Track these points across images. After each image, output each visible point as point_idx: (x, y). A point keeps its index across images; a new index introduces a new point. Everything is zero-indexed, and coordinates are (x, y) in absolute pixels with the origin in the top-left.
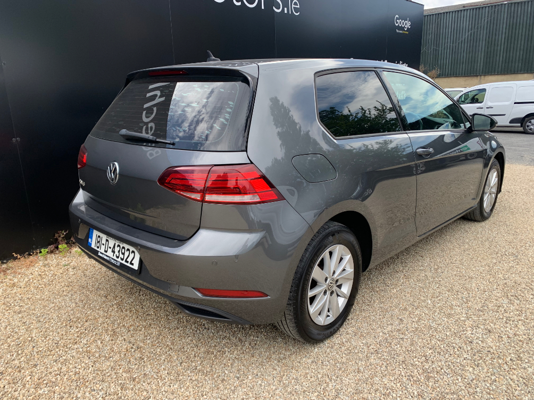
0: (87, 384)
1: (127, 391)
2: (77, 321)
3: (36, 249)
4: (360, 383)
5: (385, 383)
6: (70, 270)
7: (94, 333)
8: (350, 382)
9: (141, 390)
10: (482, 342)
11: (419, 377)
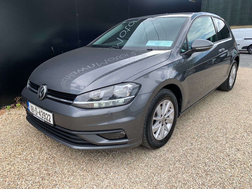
0: (24, 177)
1: (45, 181)
2: (22, 143)
3: (5, 106)
4: (171, 177)
5: (184, 177)
6: (22, 116)
7: (30, 150)
8: (165, 177)
9: (53, 180)
10: (235, 155)
11: (202, 174)
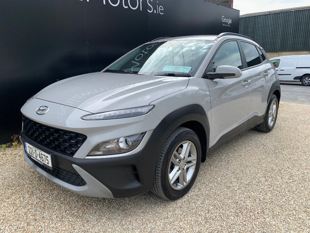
1: (30, 227)
2: (13, 186)
6: (18, 157)
7: (20, 193)
9: (38, 226)
11: (201, 222)
